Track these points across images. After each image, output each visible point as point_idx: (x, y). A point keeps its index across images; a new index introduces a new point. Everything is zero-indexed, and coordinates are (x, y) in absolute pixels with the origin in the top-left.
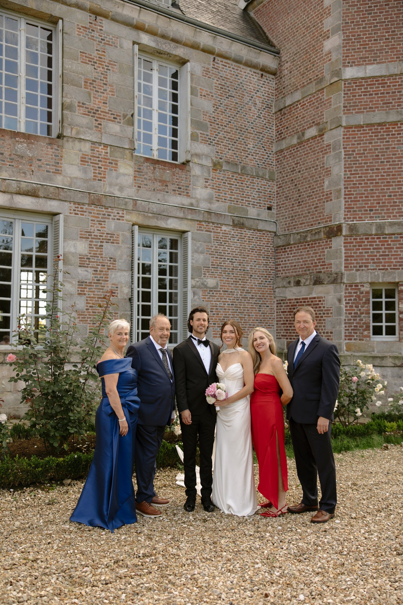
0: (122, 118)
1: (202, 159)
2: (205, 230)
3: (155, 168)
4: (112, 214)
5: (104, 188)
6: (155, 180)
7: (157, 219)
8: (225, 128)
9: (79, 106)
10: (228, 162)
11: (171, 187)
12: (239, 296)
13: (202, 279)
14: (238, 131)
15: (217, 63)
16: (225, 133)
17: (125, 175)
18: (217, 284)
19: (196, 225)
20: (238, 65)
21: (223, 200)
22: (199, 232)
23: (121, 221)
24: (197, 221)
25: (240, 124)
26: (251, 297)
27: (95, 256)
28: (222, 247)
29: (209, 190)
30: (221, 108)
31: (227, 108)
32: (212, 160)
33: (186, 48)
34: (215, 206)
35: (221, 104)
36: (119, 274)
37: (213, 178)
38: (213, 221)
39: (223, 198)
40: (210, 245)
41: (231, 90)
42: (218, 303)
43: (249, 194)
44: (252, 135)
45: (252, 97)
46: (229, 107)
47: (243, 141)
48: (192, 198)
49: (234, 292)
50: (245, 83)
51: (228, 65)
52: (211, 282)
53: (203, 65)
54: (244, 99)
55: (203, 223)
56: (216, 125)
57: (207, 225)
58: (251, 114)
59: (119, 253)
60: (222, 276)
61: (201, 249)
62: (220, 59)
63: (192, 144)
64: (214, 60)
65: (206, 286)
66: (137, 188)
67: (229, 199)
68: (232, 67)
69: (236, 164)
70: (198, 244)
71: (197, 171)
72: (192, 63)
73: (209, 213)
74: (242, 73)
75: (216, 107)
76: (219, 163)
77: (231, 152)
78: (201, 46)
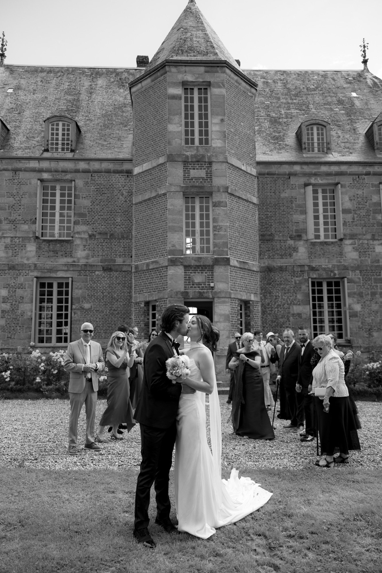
0: (29, 221)
1: (81, 235)
2: (83, 275)
3: (49, 245)
4: (22, 273)
5: (18, 260)
6: (50, 251)
7: (50, 273)
8: (99, 213)
9: (4, 220)
10: (100, 233)
11: (60, 253)
12: (107, 313)
13: (81, 304)
14: (109, 213)
15: (94, 177)
16: (99, 216)
17: (30, 251)
18: (91, 307)
19: (77, 273)
20: (110, 174)
21: (97, 256)
22: (79, 277)
23: (27, 277)
24: (78, 270)
25: (110, 209)
26: (117, 313)
27: (11, 296)
28: (96, 284)
29: (86, 252)
30: (97, 202)
32: (89, 234)
33: (72, 174)
34: (91, 261)
35: (96, 200)
36: (25, 305)
37: (89, 244)
38: (88, 269)
40: (87, 283)
41: (104, 190)
42: (92, 318)
43: (117, 250)
45: (120, 191)
46: (102, 201)
47: (113, 218)
48: (74, 258)
49: (104, 311)
50: (115, 183)
51: (102, 176)
52: (87, 306)
53: (84, 180)
54: (114, 193)
55: (82, 271)
56: (92, 213)
57: (84, 273)
58: (119, 201)
59: (26, 294)
60: (95, 301)
61: (80, 287)
62: (96, 174)
63: (75, 227)
64: (92, 176)
65: (83, 309)
66: (37, 257)
67: (101, 255)
68: (105, 176)
69: (106, 233)
70: (78, 284)
71: (78, 242)
72: (77, 181)
73: (85, 265)
74: (113, 178)
75: (93, 202)
76: (93, 235)
77: (103, 226)
78: (81, 171)
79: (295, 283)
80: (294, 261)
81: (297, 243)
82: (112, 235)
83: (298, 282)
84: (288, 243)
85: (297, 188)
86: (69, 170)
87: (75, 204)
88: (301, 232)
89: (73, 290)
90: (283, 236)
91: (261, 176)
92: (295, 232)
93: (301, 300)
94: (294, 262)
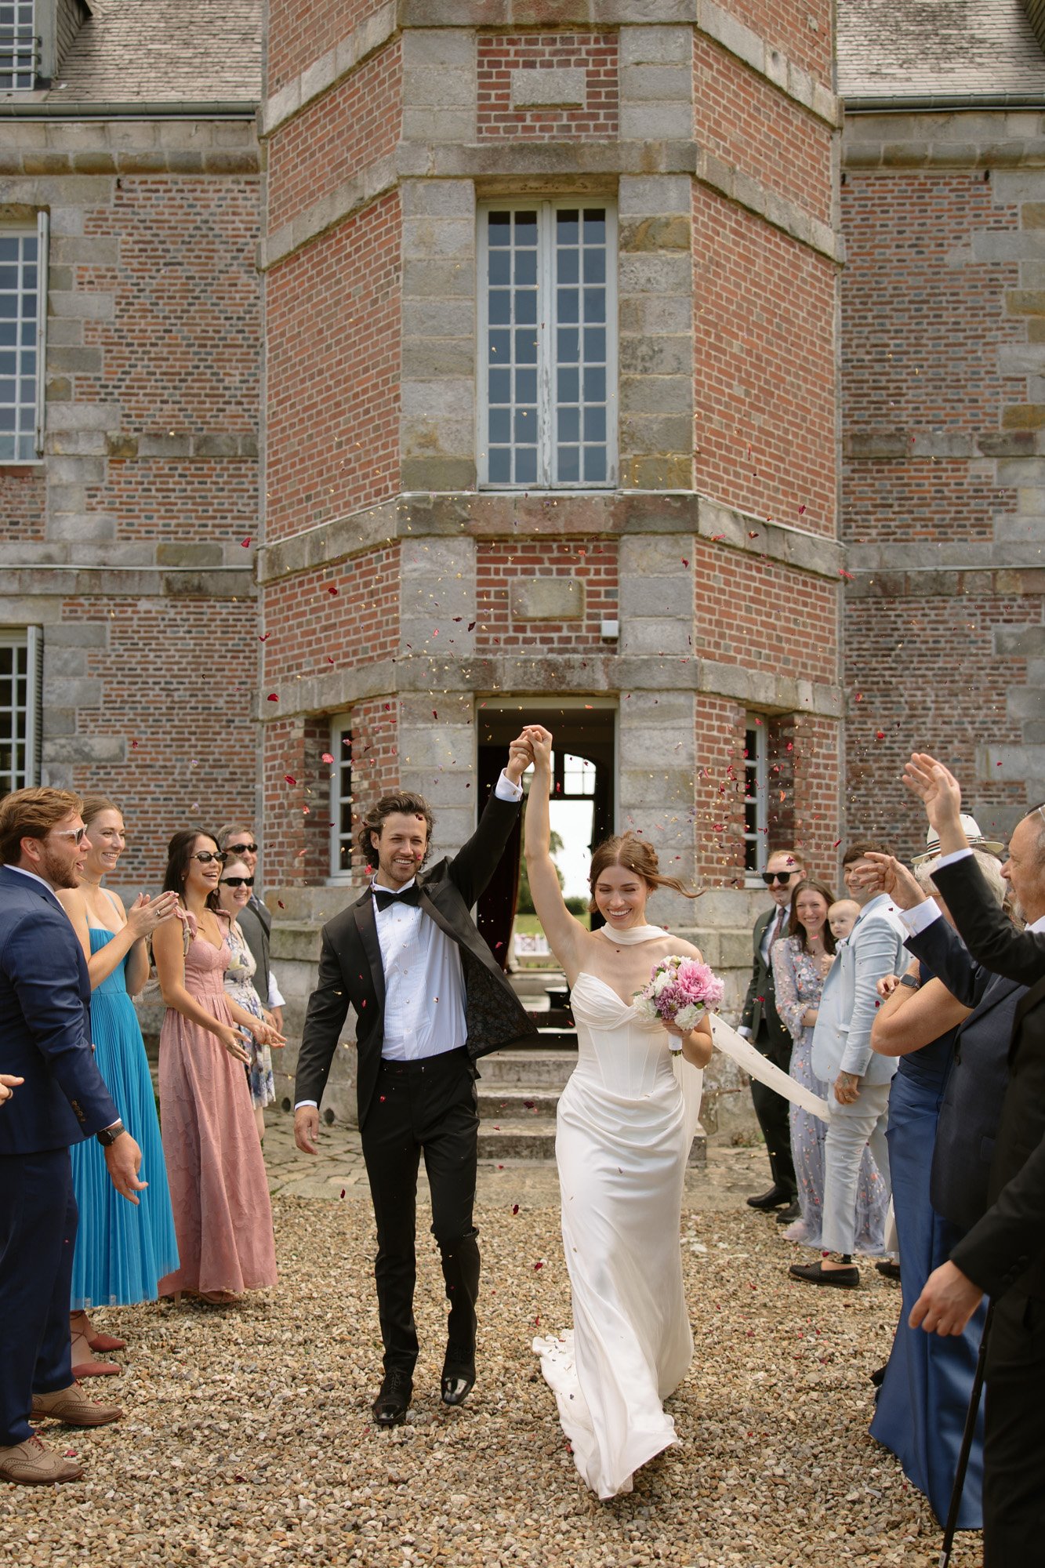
1: (77, 442)
2: (86, 616)
8: (153, 349)
10: (156, 436)
12: (188, 776)
13: (77, 739)
14: (196, 349)
15: (131, 191)
16: (152, 363)
18: (122, 749)
19: (61, 607)
20: (197, 177)
21: (143, 535)
22: (68, 623)
24: (64, 596)
25: (198, 329)
26: (228, 776)
28: (139, 654)
29: (100, 516)
30: (141, 300)
31: (158, 298)
32: (107, 438)
33: (36, 178)
34: (119, 555)
35: (140, 291)
37: (111, 482)
38: (106, 591)
39: (143, 529)
40: (102, 651)
41: (171, 247)
42: (124, 797)
43: (226, 506)
44: (239, 351)
45: (240, 250)
46: (166, 294)
47: (209, 371)
48: (50, 541)
49: (174, 767)
50: (217, 218)
51: (162, 187)
52: (102, 745)
53: (87, 206)
54: (216, 260)
55: (82, 600)
56: (124, 348)
57: (92, 605)
58: (238, 296)
60: (138, 727)
61: (73, 665)
62: (137, 178)
63: (51, 410)
64: (119, 187)
65: (87, 757)
67: (161, 529)
68: (175, 188)
69: (181, 436)
70: (66, 654)
71: (63, 473)
72: (56, 212)
73: (94, 573)
74: (210, 195)
75: (125, 303)
76: (127, 442)
77: (170, 406)
78: (71, 163)
79: (1000, 649)
80: (998, 550)
81: (1012, 469)
82: (204, 442)
83: (1010, 644)
84: (971, 473)
85: (1020, 226)
86: (21, 161)
87: (49, 311)
88: (1033, 424)
89: (46, 680)
90: (951, 438)
91: (857, 173)
92: (1006, 424)
93: (1022, 724)
94: (995, 554)
